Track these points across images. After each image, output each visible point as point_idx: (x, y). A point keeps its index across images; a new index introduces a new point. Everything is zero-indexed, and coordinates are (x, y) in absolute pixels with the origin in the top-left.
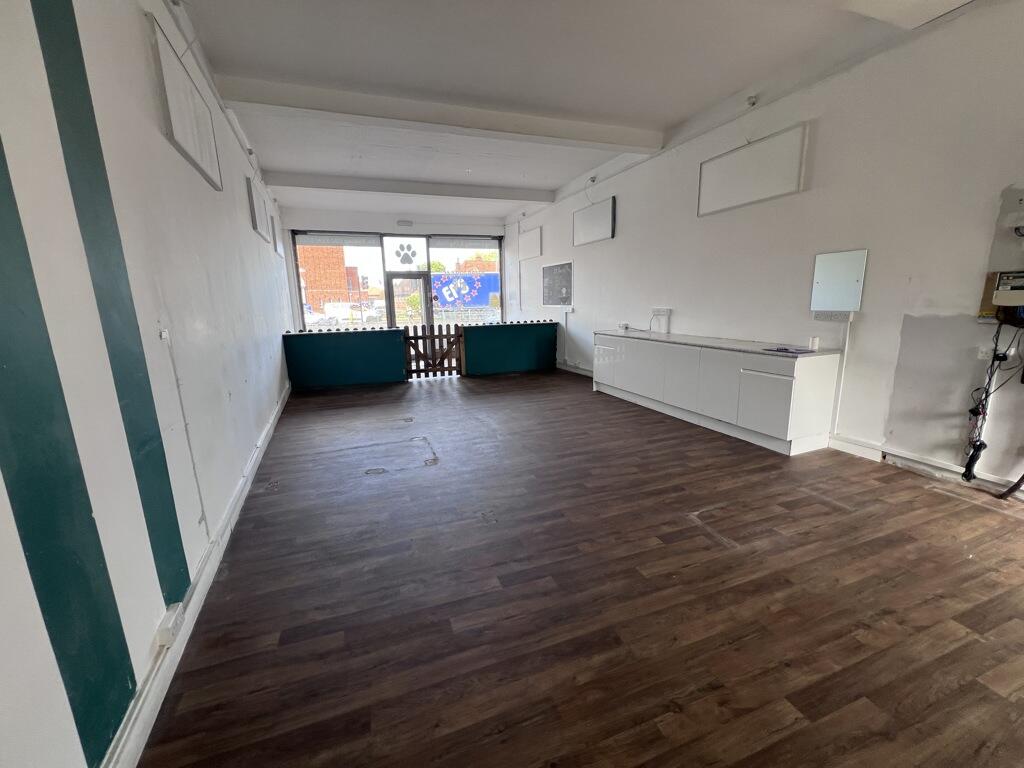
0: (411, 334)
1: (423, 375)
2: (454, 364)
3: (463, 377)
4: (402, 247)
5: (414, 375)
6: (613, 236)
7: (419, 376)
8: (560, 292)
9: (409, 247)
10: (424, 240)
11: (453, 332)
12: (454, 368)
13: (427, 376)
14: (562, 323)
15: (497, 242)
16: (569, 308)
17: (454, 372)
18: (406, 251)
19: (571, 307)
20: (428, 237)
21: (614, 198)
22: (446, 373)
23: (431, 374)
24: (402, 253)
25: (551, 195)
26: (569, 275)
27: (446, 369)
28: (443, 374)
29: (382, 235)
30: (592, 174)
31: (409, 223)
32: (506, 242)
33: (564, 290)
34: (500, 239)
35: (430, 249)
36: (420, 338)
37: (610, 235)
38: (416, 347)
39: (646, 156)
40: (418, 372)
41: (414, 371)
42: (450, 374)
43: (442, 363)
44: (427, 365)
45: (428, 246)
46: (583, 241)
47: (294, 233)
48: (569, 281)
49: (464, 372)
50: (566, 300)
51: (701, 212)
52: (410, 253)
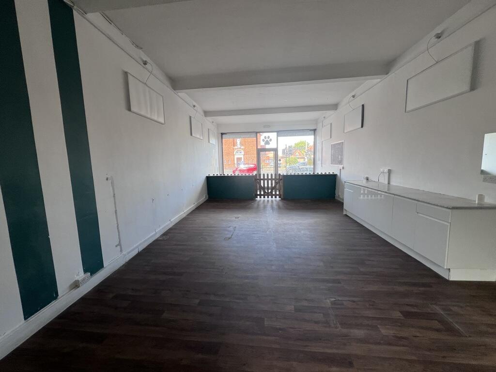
0: (258, 178)
1: (262, 197)
2: (278, 193)
3: (282, 199)
4: (265, 137)
5: (258, 197)
6: (362, 127)
7: (260, 197)
8: (338, 158)
9: (269, 137)
10: (276, 133)
11: (278, 177)
12: (278, 195)
13: (264, 197)
14: (339, 174)
15: (313, 132)
16: (341, 166)
17: (278, 197)
18: (267, 139)
19: (342, 166)
20: (278, 132)
21: (363, 106)
22: (274, 197)
23: (266, 197)
24: (265, 140)
25: (335, 107)
26: (342, 148)
27: (274, 195)
28: (272, 197)
29: (257, 133)
30: (353, 94)
31: (269, 126)
32: (317, 132)
33: (340, 157)
34: (315, 130)
35: (279, 138)
36: (262, 180)
37: (360, 126)
38: (260, 183)
39: (379, 80)
40: (260, 195)
41: (259, 195)
42: (276, 197)
43: (272, 192)
44: (265, 192)
45: (278, 136)
46: (349, 130)
47: (222, 134)
48: (342, 152)
49: (282, 197)
50: (340, 162)
51: (407, 110)
52: (269, 140)
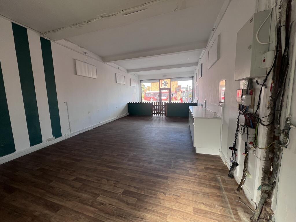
0: (154, 104)
6: (202, 76)
7: (155, 115)
9: (166, 82)
11: (164, 104)
12: (164, 114)
14: (197, 103)
17: (164, 115)
19: (198, 98)
20: (171, 79)
21: (202, 64)
23: (158, 115)
24: (164, 83)
26: (198, 88)
28: (161, 115)
29: (159, 80)
30: (200, 57)
31: (166, 76)
32: (194, 78)
33: (198, 93)
36: (156, 105)
38: (155, 107)
42: (163, 115)
43: (161, 112)
45: (171, 81)
46: (199, 78)
47: (141, 81)
48: (198, 90)
49: (166, 115)
50: (198, 96)
51: (208, 68)
